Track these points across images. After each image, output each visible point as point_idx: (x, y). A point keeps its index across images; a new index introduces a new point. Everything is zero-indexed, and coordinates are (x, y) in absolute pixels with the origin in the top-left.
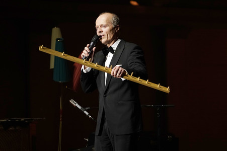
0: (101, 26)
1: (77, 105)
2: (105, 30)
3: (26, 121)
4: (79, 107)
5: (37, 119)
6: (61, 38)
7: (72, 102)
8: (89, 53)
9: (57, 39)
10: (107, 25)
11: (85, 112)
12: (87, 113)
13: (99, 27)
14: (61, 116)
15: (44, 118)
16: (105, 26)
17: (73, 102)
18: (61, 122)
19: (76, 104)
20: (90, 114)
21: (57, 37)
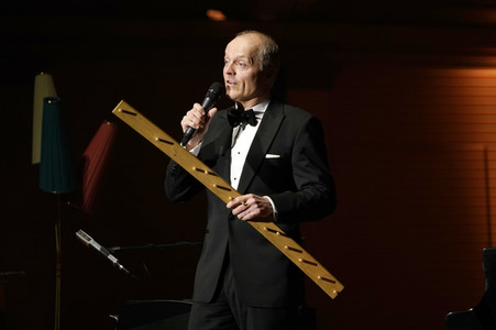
0: (234, 62)
1: (92, 242)
4: (98, 247)
5: (7, 273)
6: (55, 96)
7: (82, 235)
9: (46, 100)
11: (111, 257)
12: (115, 260)
13: (231, 62)
14: (58, 266)
15: (23, 272)
16: (243, 65)
17: (84, 236)
18: (58, 280)
19: (89, 240)
20: (120, 262)
21: (47, 96)
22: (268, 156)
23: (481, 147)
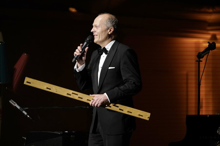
4: (18, 107)
7: (12, 102)
8: (81, 52)
11: (24, 112)
19: (15, 104)
20: (28, 114)
22: (110, 68)
23: (185, 73)
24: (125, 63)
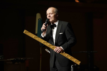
0: (50, 14)
2: (52, 16)
3: (24, 60)
5: (29, 58)
6: (41, 18)
10: (53, 13)
13: (49, 14)
14: (41, 57)
16: (52, 14)
17: (47, 50)
18: (41, 60)
19: (48, 51)
21: (39, 18)
22: (60, 34)
24: (68, 30)
